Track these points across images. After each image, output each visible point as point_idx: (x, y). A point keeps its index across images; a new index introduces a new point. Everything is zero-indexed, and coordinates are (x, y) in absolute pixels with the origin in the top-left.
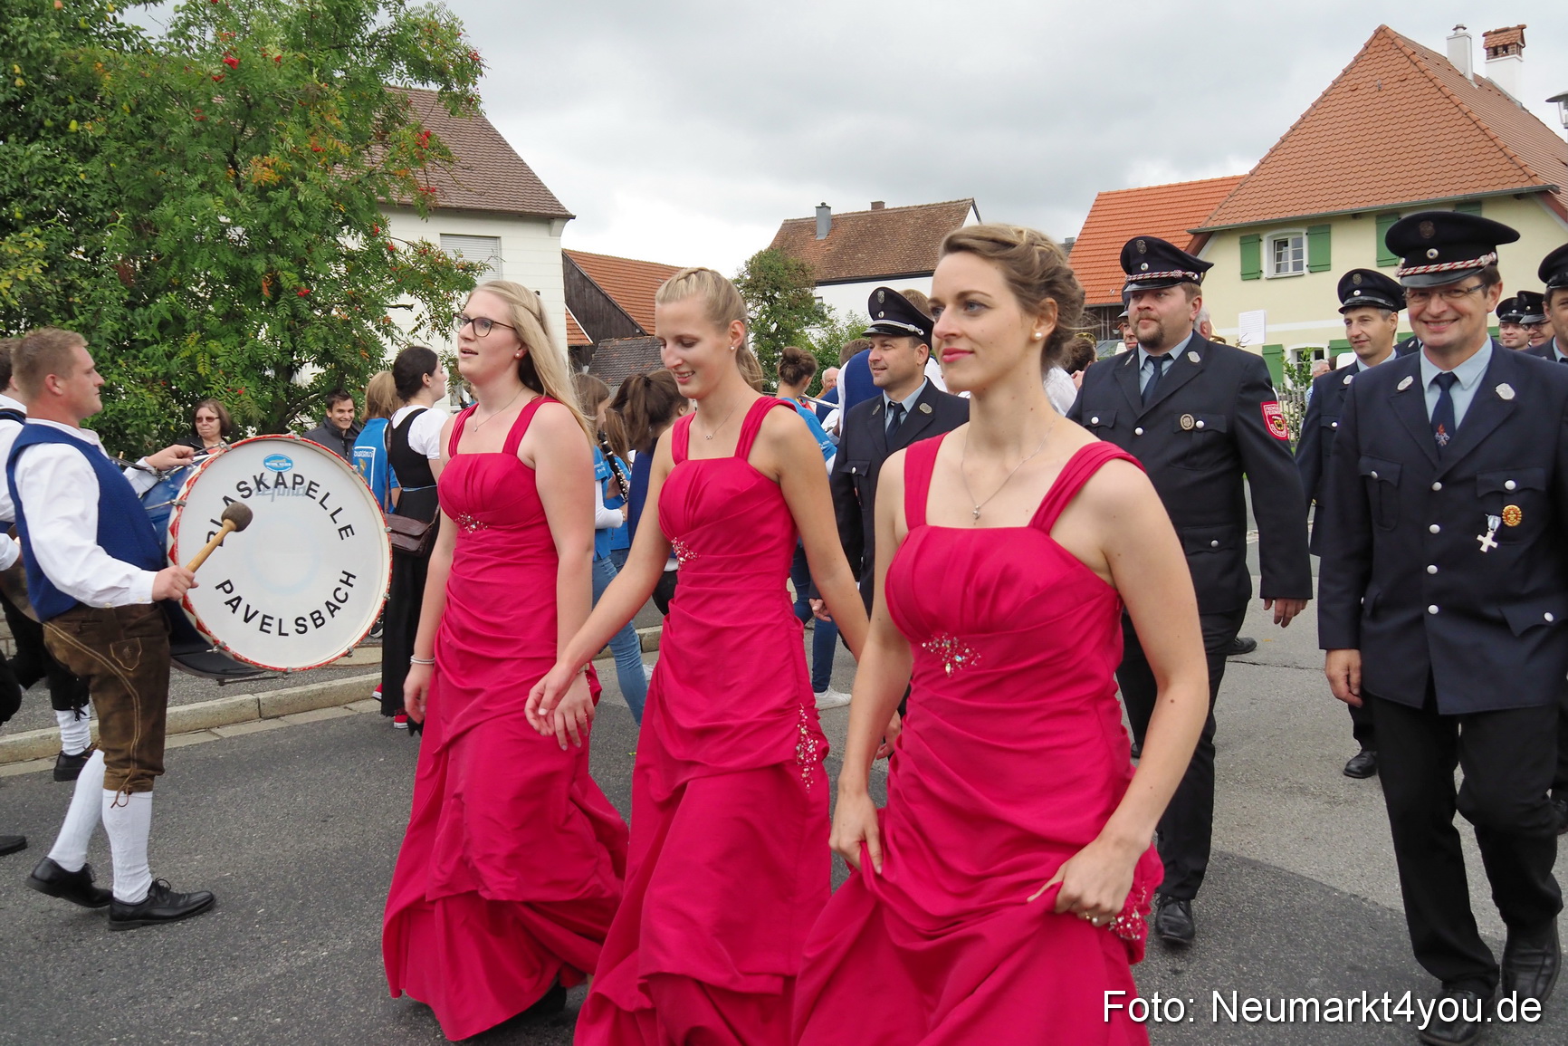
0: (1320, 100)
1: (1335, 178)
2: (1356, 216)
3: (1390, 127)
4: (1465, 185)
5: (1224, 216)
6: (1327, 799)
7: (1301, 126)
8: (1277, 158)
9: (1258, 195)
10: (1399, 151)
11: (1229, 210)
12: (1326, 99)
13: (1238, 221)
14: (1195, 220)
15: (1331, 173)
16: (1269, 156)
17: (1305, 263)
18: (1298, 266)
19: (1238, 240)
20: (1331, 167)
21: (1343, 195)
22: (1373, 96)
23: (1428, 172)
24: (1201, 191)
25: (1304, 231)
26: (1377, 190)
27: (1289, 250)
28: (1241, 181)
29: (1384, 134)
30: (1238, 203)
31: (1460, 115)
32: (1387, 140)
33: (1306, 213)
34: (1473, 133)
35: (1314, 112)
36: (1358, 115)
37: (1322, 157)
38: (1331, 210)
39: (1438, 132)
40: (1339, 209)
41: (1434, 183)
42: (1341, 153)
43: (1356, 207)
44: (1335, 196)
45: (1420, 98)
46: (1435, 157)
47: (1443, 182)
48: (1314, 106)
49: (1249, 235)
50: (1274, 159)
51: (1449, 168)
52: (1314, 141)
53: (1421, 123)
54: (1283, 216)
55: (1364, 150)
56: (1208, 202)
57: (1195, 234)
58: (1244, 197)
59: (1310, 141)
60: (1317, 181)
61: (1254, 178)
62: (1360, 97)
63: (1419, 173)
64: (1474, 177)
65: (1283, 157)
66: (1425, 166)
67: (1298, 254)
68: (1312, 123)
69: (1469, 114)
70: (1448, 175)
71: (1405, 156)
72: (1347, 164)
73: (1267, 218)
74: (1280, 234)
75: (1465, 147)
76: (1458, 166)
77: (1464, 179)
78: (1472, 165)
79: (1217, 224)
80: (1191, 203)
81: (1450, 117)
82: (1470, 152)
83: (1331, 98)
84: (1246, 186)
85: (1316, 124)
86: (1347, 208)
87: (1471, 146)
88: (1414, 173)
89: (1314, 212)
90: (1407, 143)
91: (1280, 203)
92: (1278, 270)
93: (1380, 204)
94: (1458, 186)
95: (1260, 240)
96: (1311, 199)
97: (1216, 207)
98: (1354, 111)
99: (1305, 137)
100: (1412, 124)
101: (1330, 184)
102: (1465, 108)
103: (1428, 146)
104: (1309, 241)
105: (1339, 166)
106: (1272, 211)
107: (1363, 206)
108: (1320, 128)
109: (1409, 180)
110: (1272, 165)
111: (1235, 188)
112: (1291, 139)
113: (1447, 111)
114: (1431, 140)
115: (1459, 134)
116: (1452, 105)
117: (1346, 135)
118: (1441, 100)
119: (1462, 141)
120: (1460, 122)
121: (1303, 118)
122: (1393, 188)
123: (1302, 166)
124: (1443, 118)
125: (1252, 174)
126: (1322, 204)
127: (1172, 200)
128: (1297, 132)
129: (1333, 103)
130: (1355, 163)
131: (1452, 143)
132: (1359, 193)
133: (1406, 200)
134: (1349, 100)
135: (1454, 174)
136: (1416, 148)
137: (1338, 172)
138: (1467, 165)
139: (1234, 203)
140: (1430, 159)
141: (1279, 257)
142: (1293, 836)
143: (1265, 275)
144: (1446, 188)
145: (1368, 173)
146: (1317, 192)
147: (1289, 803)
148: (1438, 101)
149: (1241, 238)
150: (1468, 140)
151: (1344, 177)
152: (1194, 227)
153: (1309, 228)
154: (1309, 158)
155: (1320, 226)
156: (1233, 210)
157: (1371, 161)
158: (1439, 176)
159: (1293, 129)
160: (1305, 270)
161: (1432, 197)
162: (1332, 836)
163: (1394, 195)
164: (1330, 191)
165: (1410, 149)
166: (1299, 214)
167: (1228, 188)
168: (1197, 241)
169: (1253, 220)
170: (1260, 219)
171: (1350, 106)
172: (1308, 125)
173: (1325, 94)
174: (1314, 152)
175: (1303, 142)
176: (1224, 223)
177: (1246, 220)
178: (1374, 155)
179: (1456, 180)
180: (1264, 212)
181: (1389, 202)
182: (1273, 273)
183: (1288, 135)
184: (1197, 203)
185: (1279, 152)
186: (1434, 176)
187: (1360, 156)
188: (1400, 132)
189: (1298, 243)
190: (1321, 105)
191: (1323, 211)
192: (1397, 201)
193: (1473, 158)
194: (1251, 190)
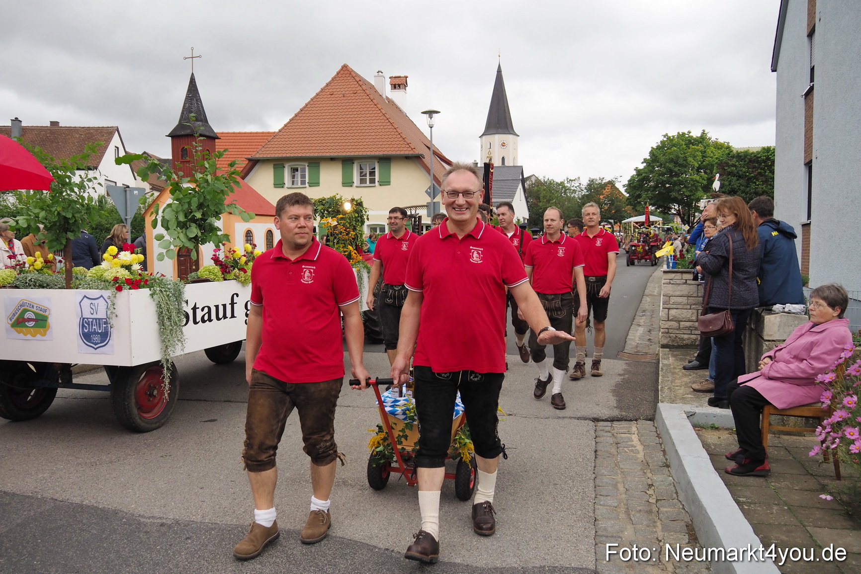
0: (315, 97)
1: (322, 138)
2: (332, 159)
3: (349, 116)
4: (383, 149)
5: (265, 152)
6: (359, 487)
7: (306, 109)
8: (293, 124)
9: (283, 143)
10: (353, 128)
11: (268, 149)
12: (318, 97)
13: (273, 156)
14: (251, 153)
15: (320, 136)
16: (288, 123)
17: (307, 181)
18: (303, 182)
19: (273, 166)
20: (320, 132)
21: (326, 148)
22: (341, 99)
23: (367, 141)
24: (251, 138)
25: (307, 165)
26: (343, 147)
27: (298, 174)
28: (274, 135)
29: (346, 119)
30: (273, 146)
31: (381, 114)
32: (347, 122)
33: (308, 155)
34: (387, 124)
35: (312, 103)
36: (333, 108)
37: (316, 127)
38: (320, 155)
39: (371, 121)
40: (324, 154)
41: (369, 147)
42: (325, 126)
43: (333, 155)
44: (322, 148)
45: (363, 104)
46: (370, 134)
47: (373, 147)
48: (312, 100)
49: (278, 163)
50: (292, 125)
51: (376, 140)
52: (312, 118)
53: (363, 116)
54: (296, 155)
55: (337, 126)
56: (254, 144)
57: (250, 160)
58: (275, 143)
59: (310, 118)
60: (313, 139)
61: (281, 134)
62: (335, 99)
63: (362, 141)
64: (387, 146)
65: (296, 124)
66: (365, 137)
67: (303, 176)
68: (311, 109)
69: (385, 115)
70: (376, 143)
71: (356, 131)
72: (328, 132)
73: (288, 155)
74: (295, 164)
75: (383, 131)
76: (380, 140)
77: (383, 146)
78: (386, 140)
79: (261, 156)
80: (246, 144)
81: (376, 115)
82: (386, 133)
83: (320, 97)
84: (277, 137)
85: (312, 109)
86: (328, 154)
87: (386, 130)
88: (360, 140)
89: (312, 155)
90: (356, 125)
91: (294, 148)
92: (293, 184)
93: (344, 154)
94: (380, 149)
95: (284, 167)
96: (310, 148)
97: (261, 147)
98: (332, 105)
99: (307, 115)
100: (359, 116)
101: (320, 141)
102: (384, 112)
103: (366, 128)
104: (309, 169)
105: (324, 132)
106: (290, 152)
107: (336, 154)
108: (315, 111)
109: (358, 144)
110: (291, 127)
111: (271, 137)
112: (300, 115)
113: (375, 112)
114: (368, 125)
115: (380, 124)
116: (377, 109)
117: (328, 117)
118: (372, 106)
119: (382, 127)
120: (381, 118)
121: (307, 105)
122: (350, 147)
123: (306, 130)
124: (373, 115)
125: (280, 131)
126: (316, 151)
127: (235, 141)
128: (303, 112)
129: (321, 100)
130: (332, 132)
131: (377, 128)
132: (334, 147)
133: (356, 154)
134: (329, 99)
135: (378, 143)
136: (361, 128)
137: (324, 135)
138: (384, 140)
139: (271, 146)
140: (367, 134)
141: (293, 177)
142: (345, 514)
143: (286, 186)
144: (375, 150)
145: (338, 138)
146: (313, 145)
147: (339, 492)
148: (371, 106)
149: (274, 165)
150: (385, 127)
151: (327, 138)
152: (250, 157)
153: (309, 163)
154: (309, 127)
155: (315, 162)
156: (270, 149)
157: (340, 132)
158: (372, 144)
159: (301, 110)
160: (307, 185)
161: (368, 153)
162: (366, 511)
163: (350, 150)
164: (319, 145)
165: (358, 128)
166: (304, 155)
167: (268, 138)
168: (250, 164)
169: (280, 155)
170: (284, 155)
171: (330, 102)
172: (309, 109)
173: (317, 95)
174: (312, 124)
175: (306, 118)
176: (265, 156)
177: (276, 156)
178: (341, 129)
179: (379, 146)
180: (286, 152)
181: (348, 154)
182: (290, 185)
183: (299, 113)
184: (249, 144)
185: (294, 121)
186: (369, 143)
187: (335, 129)
188: (353, 119)
189: (303, 170)
190: (315, 100)
191: (316, 155)
192: (352, 154)
193: (387, 137)
194: (280, 140)
